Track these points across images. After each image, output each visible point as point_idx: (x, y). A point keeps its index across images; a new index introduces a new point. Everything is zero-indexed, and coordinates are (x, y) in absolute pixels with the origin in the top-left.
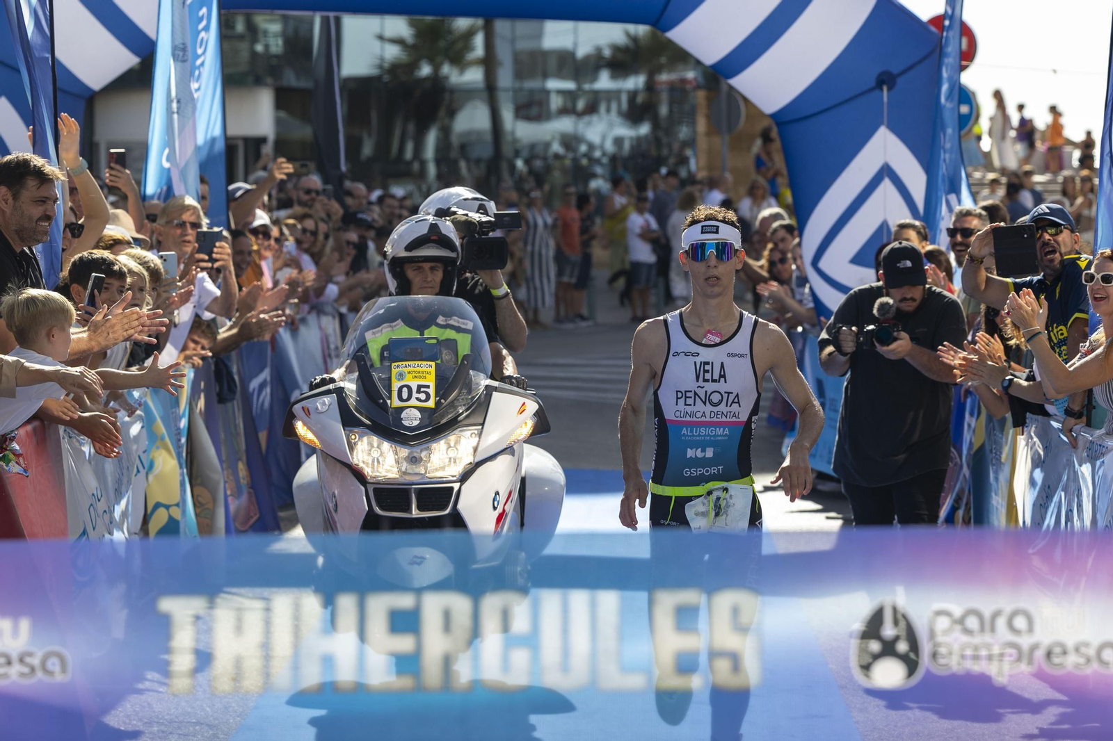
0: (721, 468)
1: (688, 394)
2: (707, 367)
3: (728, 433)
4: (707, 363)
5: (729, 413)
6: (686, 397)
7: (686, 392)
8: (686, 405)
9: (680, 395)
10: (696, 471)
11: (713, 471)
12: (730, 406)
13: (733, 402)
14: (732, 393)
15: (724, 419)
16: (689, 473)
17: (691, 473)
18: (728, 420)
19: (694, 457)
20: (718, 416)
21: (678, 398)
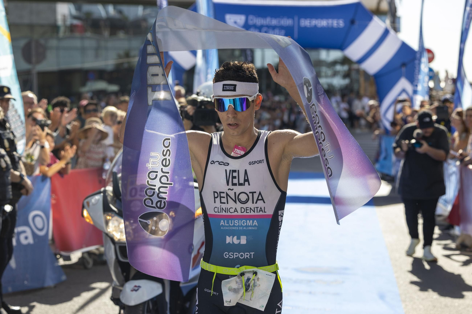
0: (252, 253)
1: (222, 195)
2: (235, 174)
3: (256, 224)
4: (234, 171)
5: (256, 209)
6: (221, 197)
7: (220, 193)
8: (221, 203)
9: (216, 195)
10: (233, 255)
11: (246, 256)
12: (256, 203)
13: (258, 200)
14: (255, 192)
15: (252, 213)
16: (228, 255)
17: (229, 256)
18: (256, 214)
19: (231, 243)
20: (248, 211)
21: (215, 198)
